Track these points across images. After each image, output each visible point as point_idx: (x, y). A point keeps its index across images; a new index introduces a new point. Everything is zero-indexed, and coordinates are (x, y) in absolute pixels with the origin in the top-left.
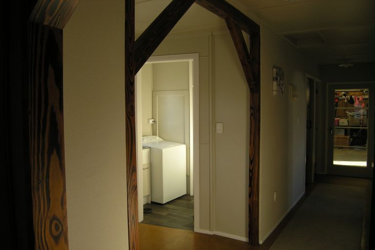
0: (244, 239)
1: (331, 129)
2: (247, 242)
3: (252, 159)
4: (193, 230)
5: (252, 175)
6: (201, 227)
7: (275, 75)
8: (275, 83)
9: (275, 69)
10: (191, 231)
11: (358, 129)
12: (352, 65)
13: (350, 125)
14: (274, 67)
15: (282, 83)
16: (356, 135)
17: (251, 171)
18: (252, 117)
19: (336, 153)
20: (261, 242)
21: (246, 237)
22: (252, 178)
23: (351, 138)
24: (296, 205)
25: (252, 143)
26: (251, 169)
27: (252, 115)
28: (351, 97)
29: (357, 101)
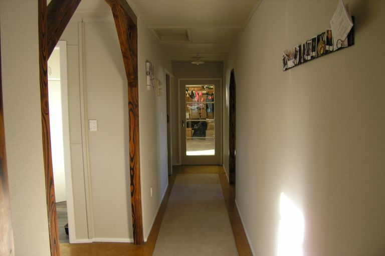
0: (127, 240)
1: (183, 122)
2: (131, 243)
3: (132, 156)
4: (69, 242)
5: (134, 173)
6: (77, 237)
7: (148, 70)
8: (148, 77)
9: (148, 64)
10: (66, 244)
11: (199, 122)
12: (203, 63)
13: (191, 118)
14: (147, 61)
15: (153, 77)
16: (197, 127)
17: (132, 169)
18: (131, 112)
19: (188, 144)
20: (145, 240)
21: (130, 238)
22: (133, 175)
23: (192, 129)
24: (164, 197)
25: (132, 140)
26: (132, 167)
27: (130, 110)
28: (192, 92)
29: (197, 95)
